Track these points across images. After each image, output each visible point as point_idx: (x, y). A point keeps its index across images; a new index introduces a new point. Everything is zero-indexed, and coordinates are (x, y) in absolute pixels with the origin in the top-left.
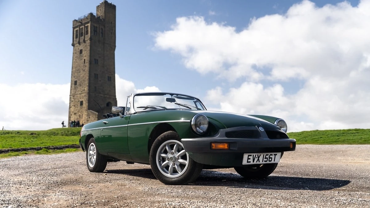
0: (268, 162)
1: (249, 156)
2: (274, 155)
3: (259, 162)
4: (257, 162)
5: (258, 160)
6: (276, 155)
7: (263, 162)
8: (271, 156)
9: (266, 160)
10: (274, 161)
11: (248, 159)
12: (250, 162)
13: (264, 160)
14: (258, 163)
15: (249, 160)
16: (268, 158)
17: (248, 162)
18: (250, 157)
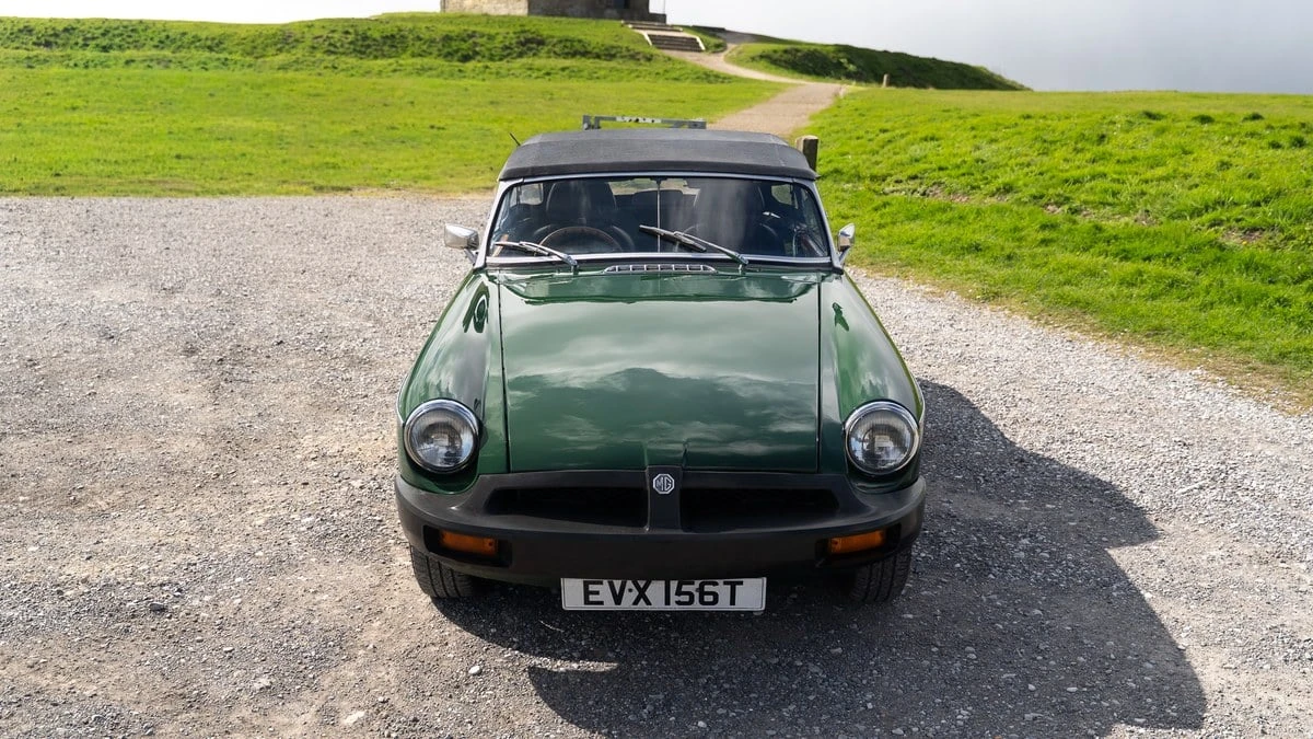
0: (697, 606)
1: (586, 585)
2: (725, 583)
3: (648, 603)
4: (636, 603)
5: (642, 595)
6: (741, 583)
7: (667, 602)
8: (708, 588)
9: (686, 598)
10: (733, 602)
11: (587, 593)
12: (601, 603)
13: (674, 598)
14: (642, 605)
15: (592, 598)
16: (697, 595)
17: (587, 602)
18: (592, 588)
